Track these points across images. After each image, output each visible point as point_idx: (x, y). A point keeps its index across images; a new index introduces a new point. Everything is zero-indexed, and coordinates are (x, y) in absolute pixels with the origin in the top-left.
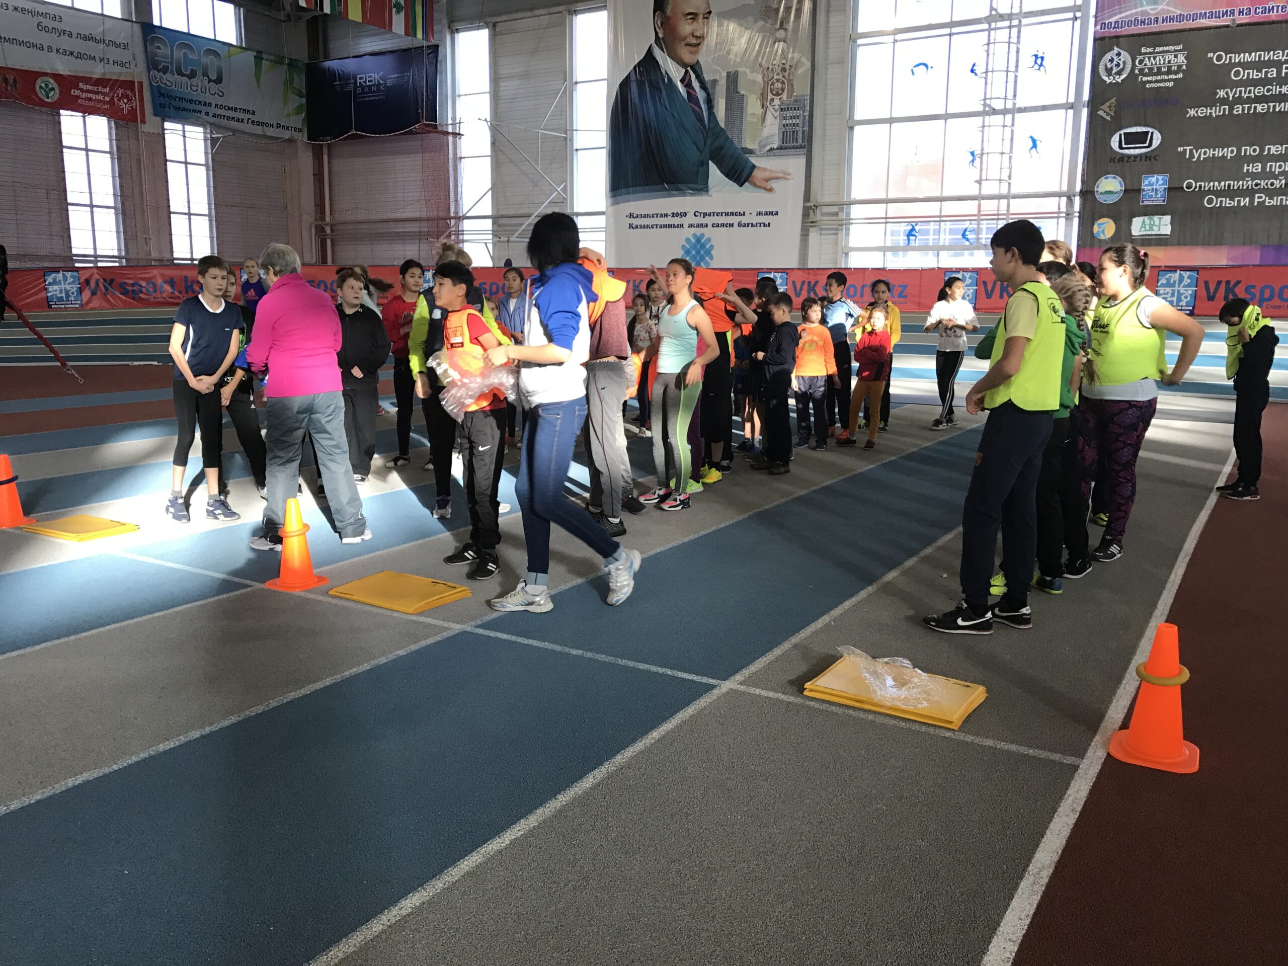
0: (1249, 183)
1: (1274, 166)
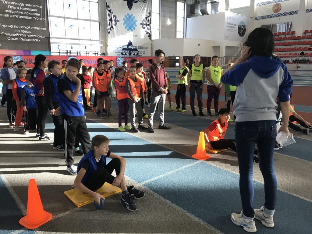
0: (18, 35)
1: (23, 31)
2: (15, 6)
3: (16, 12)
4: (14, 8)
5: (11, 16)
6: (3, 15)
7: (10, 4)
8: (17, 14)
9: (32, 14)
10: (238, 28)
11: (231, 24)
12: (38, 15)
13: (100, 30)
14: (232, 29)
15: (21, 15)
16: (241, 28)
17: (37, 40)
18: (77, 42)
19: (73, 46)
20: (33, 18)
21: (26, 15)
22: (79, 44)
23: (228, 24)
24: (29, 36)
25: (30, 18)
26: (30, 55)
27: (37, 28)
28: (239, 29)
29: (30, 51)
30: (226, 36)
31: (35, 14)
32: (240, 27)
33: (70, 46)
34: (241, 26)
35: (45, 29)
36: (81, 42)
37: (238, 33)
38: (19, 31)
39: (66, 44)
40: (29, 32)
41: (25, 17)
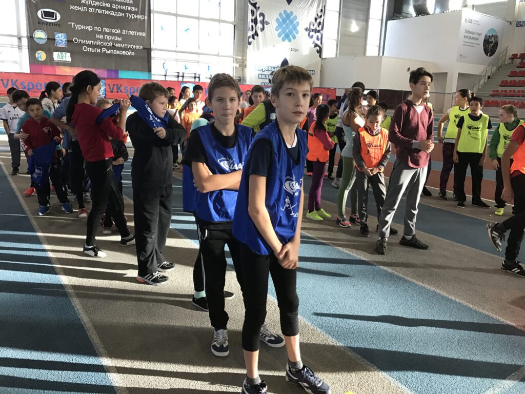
0: (98, 43)
3: (98, 4)
6: (76, 8)
8: (99, 7)
9: (124, 8)
10: (485, 41)
11: (471, 33)
12: (134, 9)
13: (234, 39)
14: (473, 41)
15: (106, 8)
16: (490, 40)
17: (129, 53)
18: (195, 57)
19: (188, 65)
20: (126, 15)
21: (114, 10)
22: (198, 62)
23: (467, 32)
24: (118, 45)
25: (120, 14)
26: (117, 78)
27: (132, 33)
28: (487, 42)
29: (117, 72)
30: (461, 55)
31: (129, 8)
32: (488, 38)
33: (183, 64)
34: (489, 36)
35: (144, 34)
36: (202, 57)
37: (484, 49)
38: (101, 37)
39: (177, 60)
40: (118, 39)
41: (113, 13)
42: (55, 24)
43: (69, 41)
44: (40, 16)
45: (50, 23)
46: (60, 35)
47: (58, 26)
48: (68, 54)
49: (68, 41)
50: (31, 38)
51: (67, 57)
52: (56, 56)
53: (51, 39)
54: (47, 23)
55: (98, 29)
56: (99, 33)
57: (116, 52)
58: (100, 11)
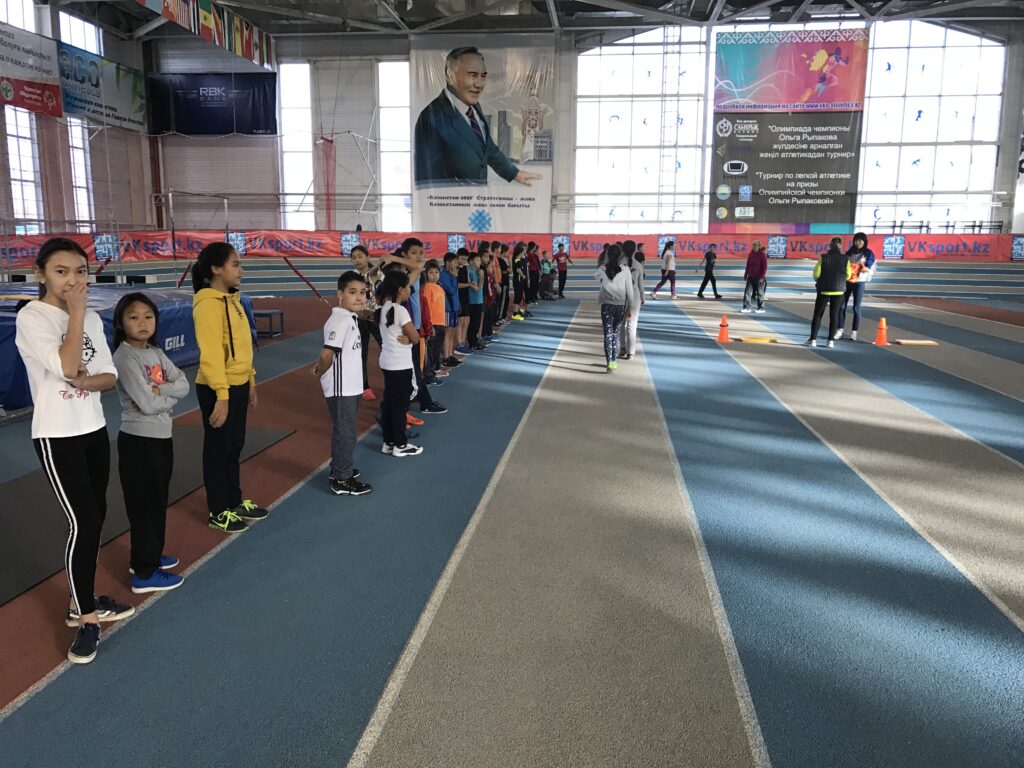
0: (789, 192)
1: (800, 184)
2: (792, 134)
3: (793, 146)
4: (791, 138)
5: (783, 155)
6: (767, 155)
7: (783, 132)
8: (794, 151)
9: (825, 147)
12: (837, 146)
13: (997, 165)
15: (802, 151)
17: (826, 201)
18: (926, 199)
19: (912, 209)
20: (826, 155)
21: (812, 151)
22: (930, 205)
24: (811, 193)
25: (820, 155)
26: (807, 233)
27: (832, 176)
29: (807, 225)
31: (831, 146)
33: (906, 209)
35: (848, 176)
36: (937, 199)
38: (793, 184)
39: (895, 205)
40: (813, 185)
41: (810, 155)
42: (741, 177)
43: (755, 194)
44: (725, 169)
45: (736, 176)
46: (745, 188)
47: (745, 179)
48: (752, 209)
49: (753, 194)
50: (713, 194)
51: (750, 212)
52: (738, 212)
53: (735, 194)
54: (732, 176)
55: (789, 176)
56: (790, 180)
57: (809, 201)
58: (793, 155)
